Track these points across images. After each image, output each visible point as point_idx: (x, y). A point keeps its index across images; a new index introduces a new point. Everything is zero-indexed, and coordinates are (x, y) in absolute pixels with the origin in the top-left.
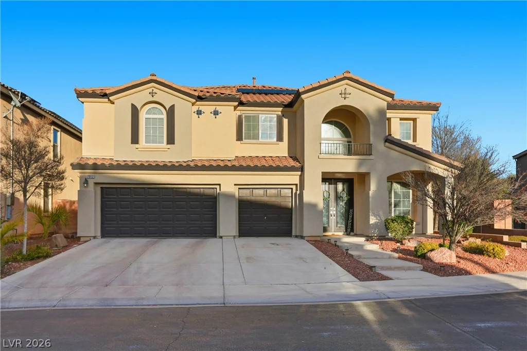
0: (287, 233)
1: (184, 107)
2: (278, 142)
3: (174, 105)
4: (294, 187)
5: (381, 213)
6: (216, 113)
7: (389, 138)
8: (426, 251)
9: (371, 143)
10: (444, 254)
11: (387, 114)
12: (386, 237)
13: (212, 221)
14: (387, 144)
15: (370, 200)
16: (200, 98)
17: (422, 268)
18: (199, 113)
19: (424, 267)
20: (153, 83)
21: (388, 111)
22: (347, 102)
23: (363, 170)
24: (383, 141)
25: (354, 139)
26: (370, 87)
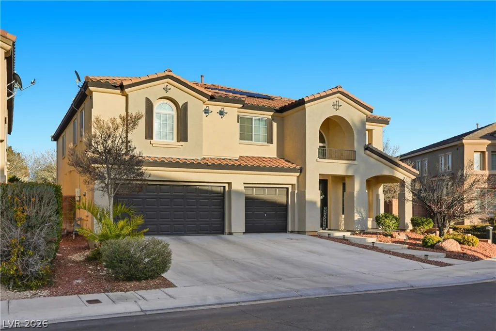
0: (283, 229)
1: (196, 105)
2: (269, 144)
3: (187, 102)
4: (290, 187)
5: (362, 210)
6: (221, 113)
7: (370, 146)
8: (435, 242)
9: (355, 150)
10: (452, 244)
11: (366, 126)
12: (366, 231)
13: (220, 218)
14: (368, 152)
15: (355, 199)
16: (212, 98)
17: (445, 256)
18: (207, 111)
19: (446, 255)
20: (168, 79)
21: (367, 123)
22: (337, 113)
23: (350, 174)
24: (363, 149)
25: (328, 145)
26: (356, 102)
